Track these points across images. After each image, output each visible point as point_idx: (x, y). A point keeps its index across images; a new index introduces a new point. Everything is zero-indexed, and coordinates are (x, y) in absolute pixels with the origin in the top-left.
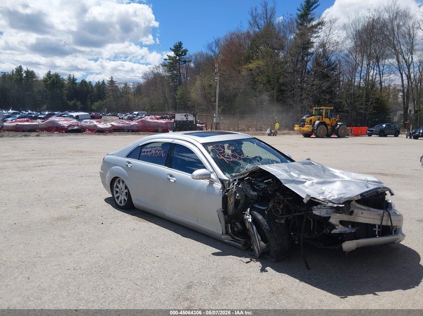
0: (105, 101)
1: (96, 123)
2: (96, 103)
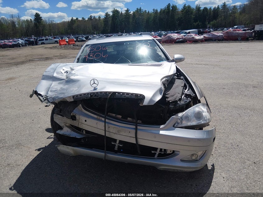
0: (218, 20)
1: (194, 36)
2: (211, 22)
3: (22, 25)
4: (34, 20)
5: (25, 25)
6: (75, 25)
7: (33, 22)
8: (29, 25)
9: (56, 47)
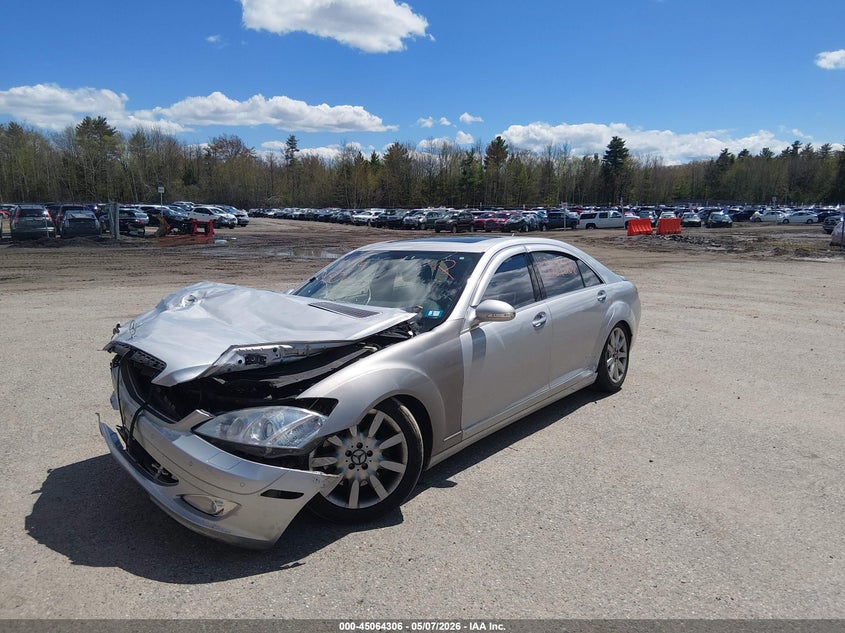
3: (569, 170)
4: (605, 157)
5: (578, 171)
6: (730, 173)
7: (601, 163)
8: (586, 173)
9: (613, 239)
